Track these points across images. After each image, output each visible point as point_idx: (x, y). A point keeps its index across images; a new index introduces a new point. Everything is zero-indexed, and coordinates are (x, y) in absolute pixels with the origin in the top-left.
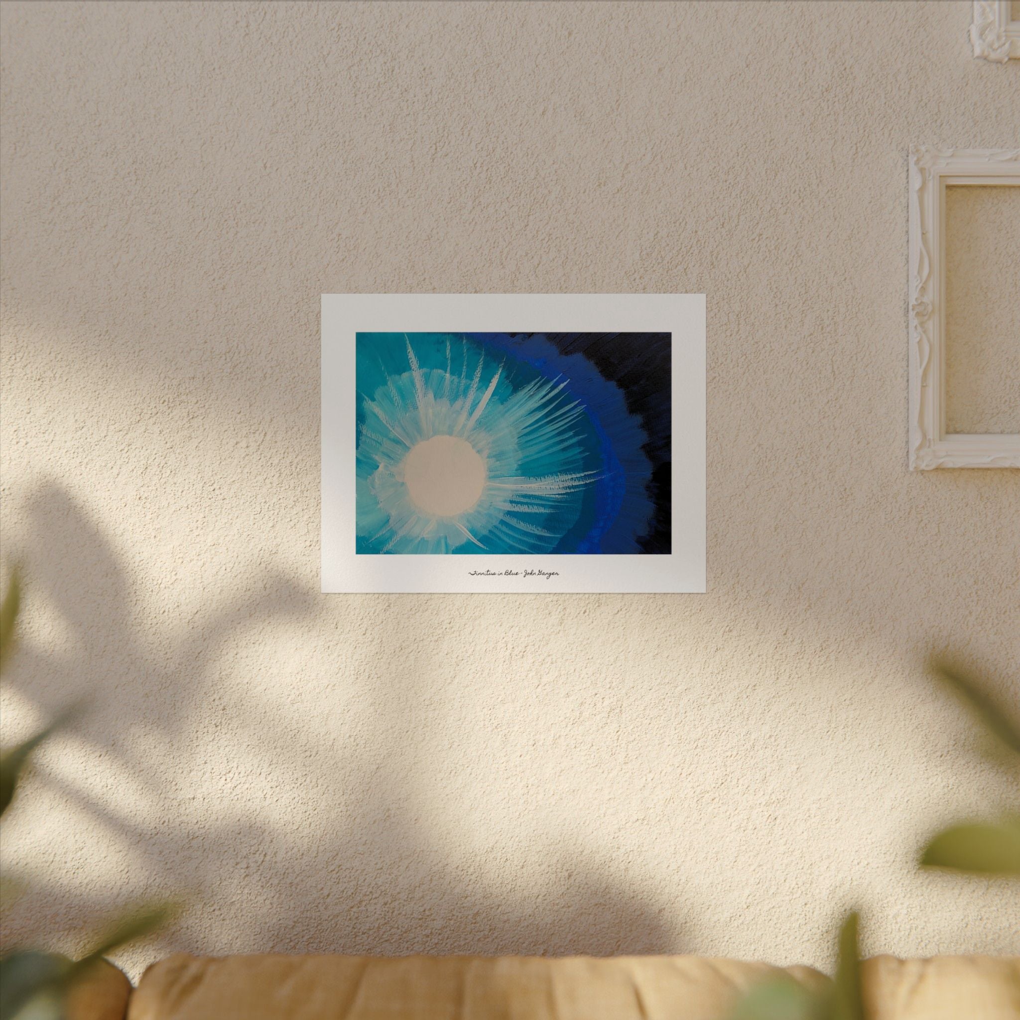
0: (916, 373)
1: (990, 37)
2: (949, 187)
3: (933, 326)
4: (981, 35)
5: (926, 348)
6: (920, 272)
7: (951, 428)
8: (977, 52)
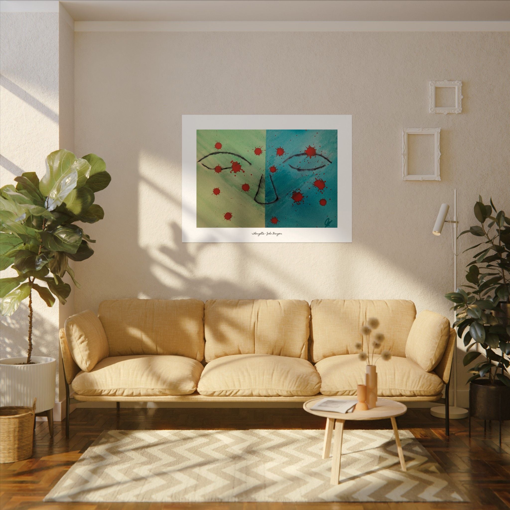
0: (403, 164)
1: (432, 110)
2: (408, 134)
3: (406, 157)
4: (431, 110)
5: (405, 161)
6: (404, 148)
7: (409, 174)
8: (430, 112)
